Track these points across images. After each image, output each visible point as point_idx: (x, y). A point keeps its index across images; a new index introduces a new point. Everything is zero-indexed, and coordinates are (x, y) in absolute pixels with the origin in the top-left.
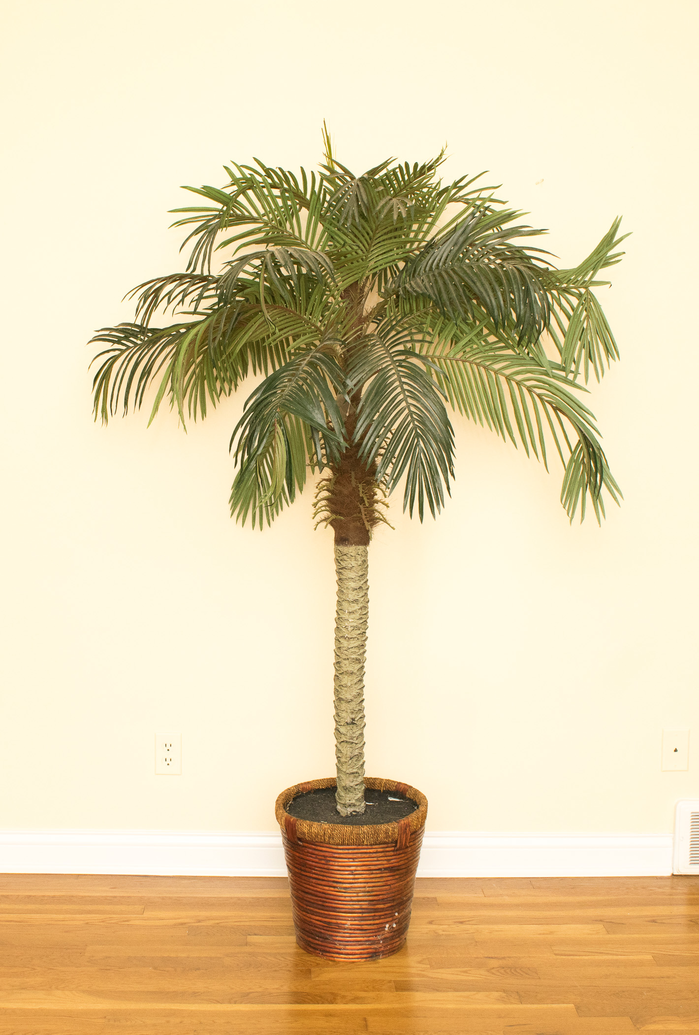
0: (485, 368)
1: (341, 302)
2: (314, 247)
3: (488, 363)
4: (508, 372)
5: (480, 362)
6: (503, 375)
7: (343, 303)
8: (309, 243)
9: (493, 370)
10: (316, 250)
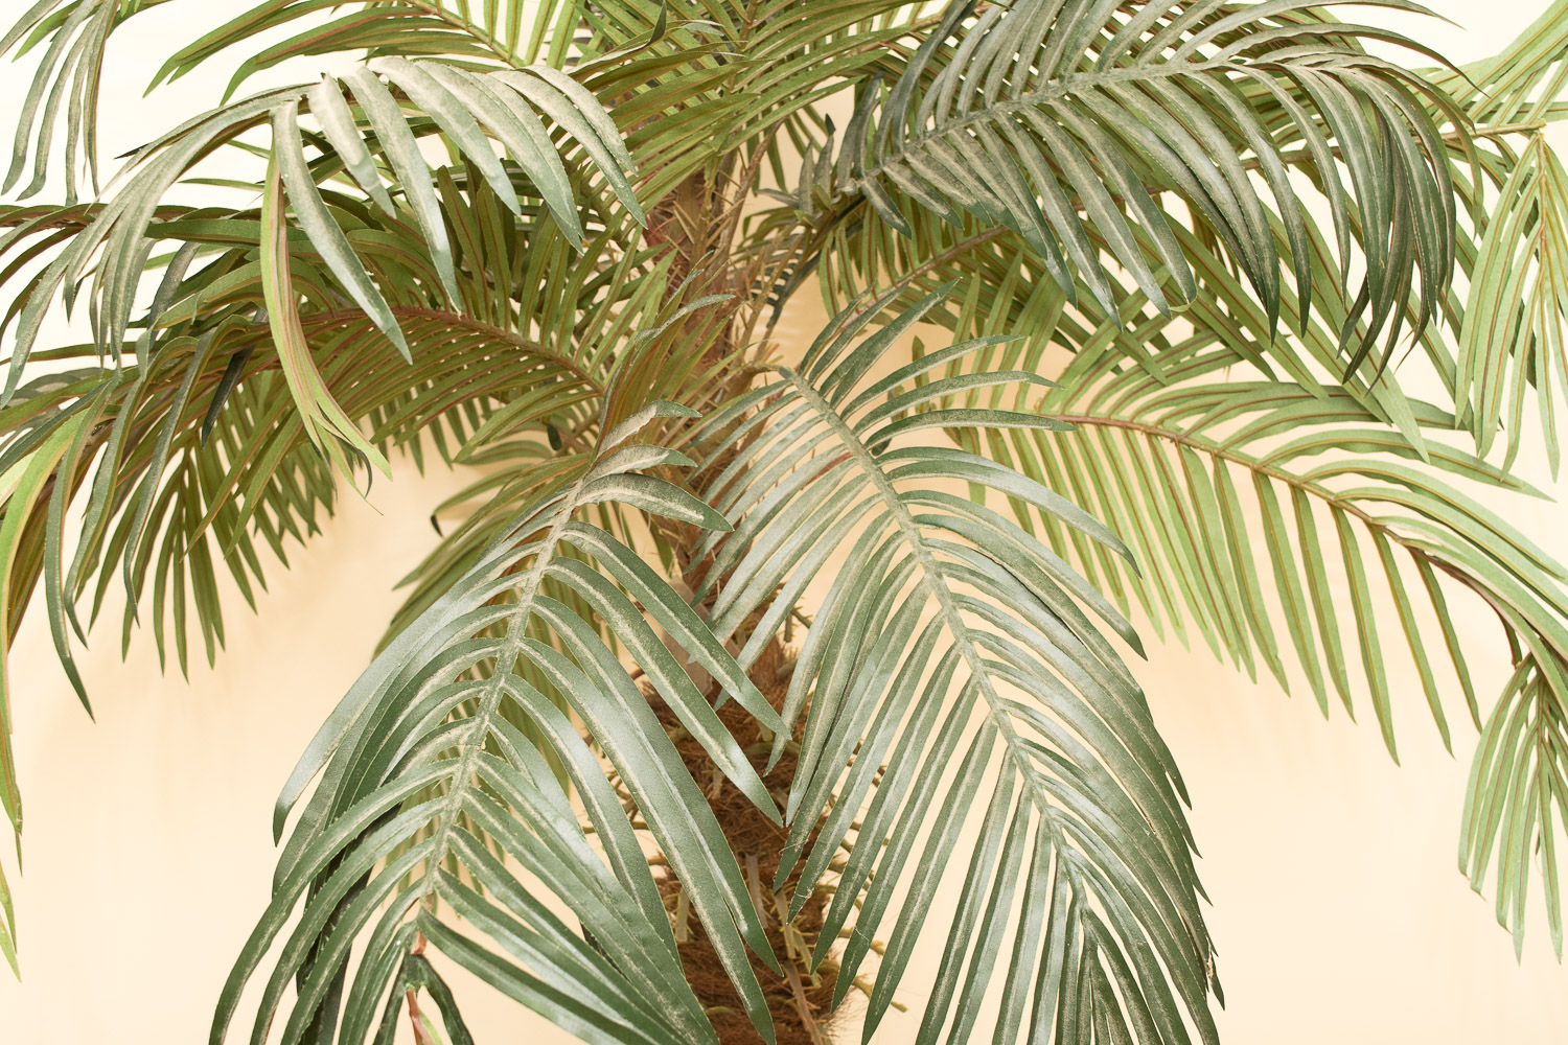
0: (1178, 441)
1: (645, 256)
2: (522, 52)
3: (1186, 423)
4: (1260, 449)
5: (1161, 421)
6: (1244, 461)
7: (656, 260)
8: (501, 36)
9: (1208, 447)
10: (532, 62)
